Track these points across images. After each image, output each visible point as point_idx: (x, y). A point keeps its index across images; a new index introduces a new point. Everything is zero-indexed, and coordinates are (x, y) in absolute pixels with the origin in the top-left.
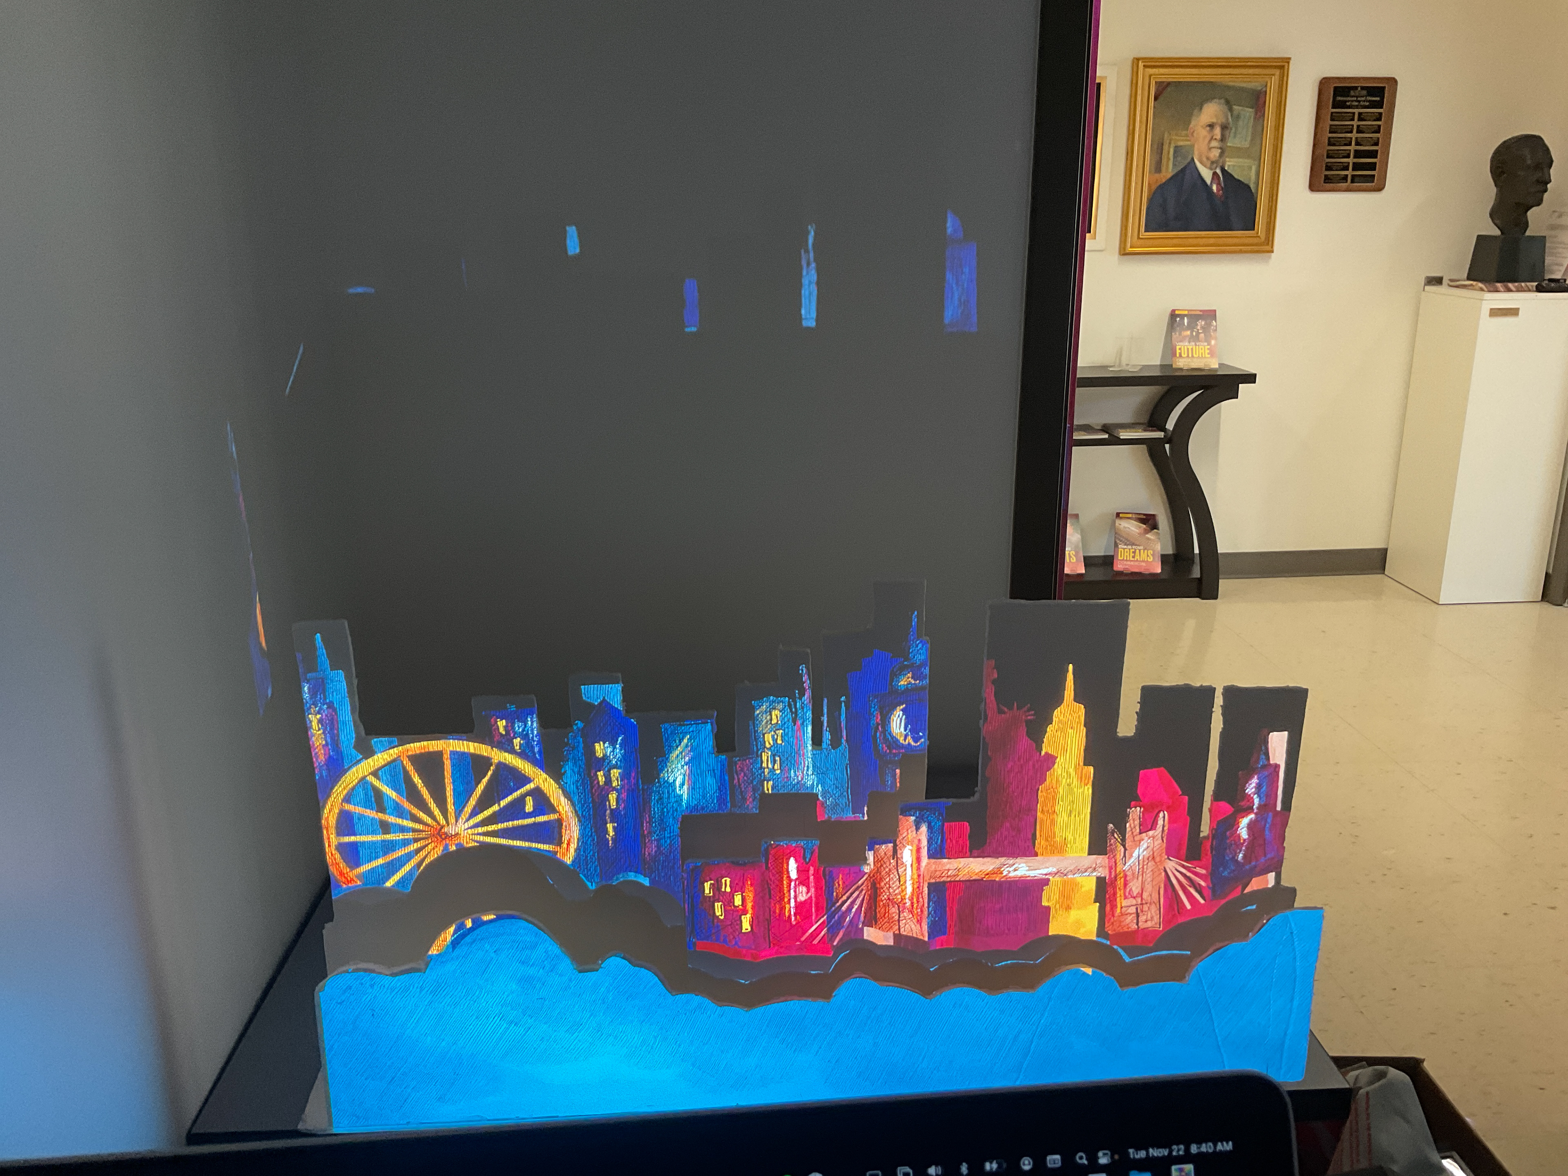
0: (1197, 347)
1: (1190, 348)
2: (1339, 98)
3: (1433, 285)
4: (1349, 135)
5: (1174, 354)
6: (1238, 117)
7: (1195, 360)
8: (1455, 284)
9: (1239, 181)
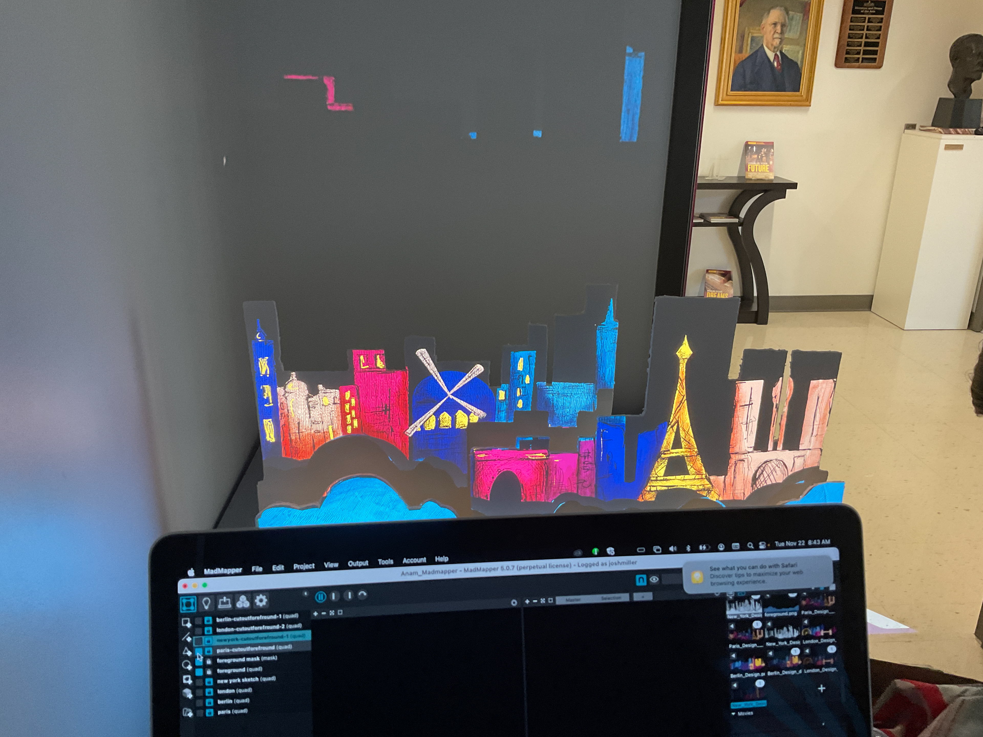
0: (761, 165)
1: (757, 166)
2: (856, 8)
3: (910, 129)
4: (862, 32)
5: (747, 169)
6: (792, 19)
7: (759, 174)
8: (923, 129)
9: (791, 60)
